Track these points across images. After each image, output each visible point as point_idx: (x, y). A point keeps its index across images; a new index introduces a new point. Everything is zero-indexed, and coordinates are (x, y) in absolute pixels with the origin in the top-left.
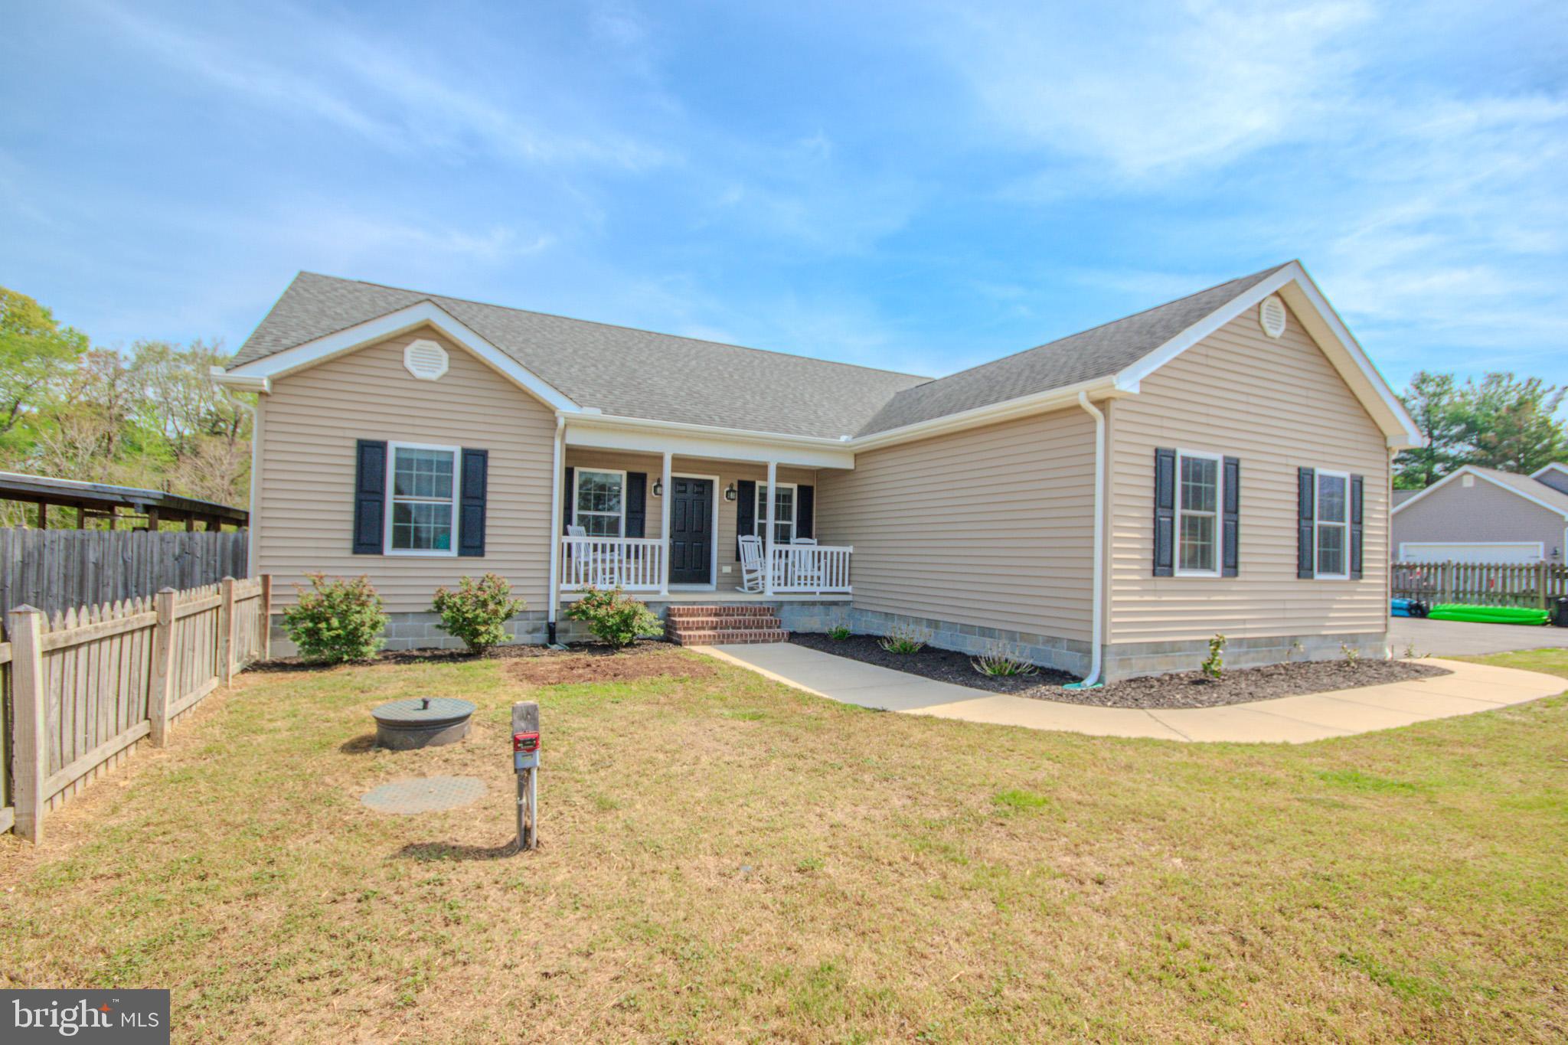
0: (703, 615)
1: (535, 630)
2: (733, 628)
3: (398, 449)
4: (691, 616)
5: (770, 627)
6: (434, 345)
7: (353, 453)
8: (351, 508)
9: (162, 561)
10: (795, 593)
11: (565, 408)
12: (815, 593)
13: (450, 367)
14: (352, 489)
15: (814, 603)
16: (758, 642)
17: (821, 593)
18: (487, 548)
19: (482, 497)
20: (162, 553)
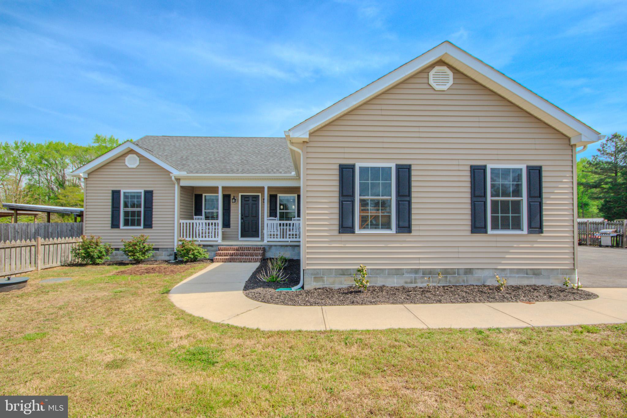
0: (231, 250)
1: (170, 255)
2: (240, 256)
3: (124, 193)
4: (226, 251)
5: (257, 256)
6: (135, 156)
7: (111, 195)
8: (110, 213)
9: (66, 231)
10: (279, 241)
11: (175, 173)
12: (288, 241)
13: (140, 163)
14: (110, 207)
15: (287, 246)
16: (246, 262)
17: (291, 241)
18: (153, 225)
19: (151, 208)
20: (67, 229)
